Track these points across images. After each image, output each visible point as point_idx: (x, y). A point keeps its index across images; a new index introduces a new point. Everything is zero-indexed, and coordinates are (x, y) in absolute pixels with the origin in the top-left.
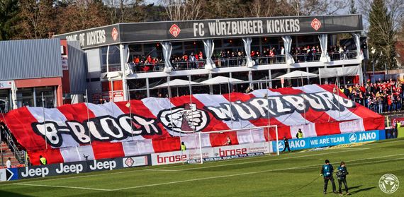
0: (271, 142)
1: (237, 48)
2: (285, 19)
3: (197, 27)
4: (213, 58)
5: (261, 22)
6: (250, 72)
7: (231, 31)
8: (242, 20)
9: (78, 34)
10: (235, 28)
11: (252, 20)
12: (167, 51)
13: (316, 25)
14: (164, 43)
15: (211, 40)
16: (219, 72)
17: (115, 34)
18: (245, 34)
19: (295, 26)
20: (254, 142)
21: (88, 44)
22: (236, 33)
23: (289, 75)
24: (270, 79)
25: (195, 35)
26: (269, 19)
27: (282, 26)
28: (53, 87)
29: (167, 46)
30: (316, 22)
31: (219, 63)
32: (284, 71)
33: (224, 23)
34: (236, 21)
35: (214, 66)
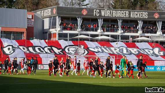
2: (140, 11)
3: (96, 11)
4: (102, 27)
5: (128, 12)
6: (120, 36)
7: (112, 15)
8: (118, 10)
9: (41, 11)
10: (114, 14)
11: (123, 11)
12: (80, 21)
13: (157, 16)
14: (78, 17)
15: (102, 19)
16: (104, 34)
17: (55, 11)
18: (119, 17)
19: (145, 15)
21: (45, 16)
22: (114, 16)
23: (140, 39)
24: (130, 40)
25: (94, 15)
26: (132, 11)
27: (138, 15)
29: (80, 19)
33: (109, 11)
34: (115, 10)
35: (102, 31)
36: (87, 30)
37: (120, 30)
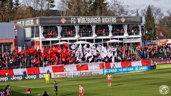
0: (102, 69)
1: (89, 29)
2: (110, 17)
3: (73, 19)
4: (79, 33)
5: (100, 18)
6: (94, 39)
7: (87, 22)
8: (92, 17)
9: (22, 21)
10: (89, 20)
11: (96, 17)
12: (60, 29)
13: (123, 20)
14: (58, 26)
15: (78, 25)
16: (81, 39)
17: (37, 21)
18: (93, 23)
19: (114, 20)
20: (95, 69)
21: (26, 25)
22: (89, 23)
23: (111, 41)
24: (103, 43)
25: (72, 23)
26: (103, 17)
27: (109, 20)
28: (11, 43)
30: (123, 19)
31: (81, 35)
32: (108, 39)
33: (84, 18)
34: (89, 17)
35: (79, 36)
36: (66, 36)
37: (94, 34)
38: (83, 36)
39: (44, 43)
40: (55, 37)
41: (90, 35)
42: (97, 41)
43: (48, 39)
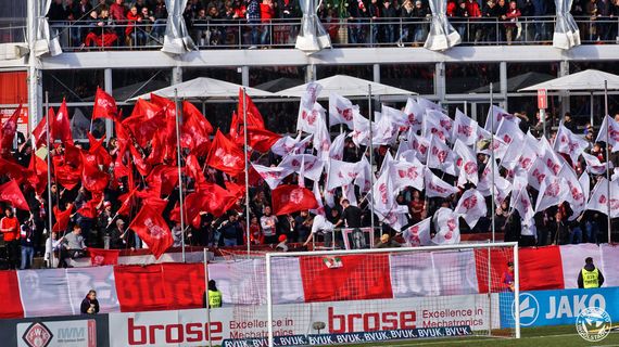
0: (496, 296)
4: (323, 14)
6: (440, 68)
16: (339, 61)
20: (443, 293)
23: (565, 83)
24: (504, 94)
31: (342, 33)
32: (548, 70)
35: (326, 40)
36: (225, 40)
37: (437, 26)
38: (358, 39)
39: (55, 83)
40: (142, 44)
41: (413, 29)
42: (465, 77)
43: (88, 60)
